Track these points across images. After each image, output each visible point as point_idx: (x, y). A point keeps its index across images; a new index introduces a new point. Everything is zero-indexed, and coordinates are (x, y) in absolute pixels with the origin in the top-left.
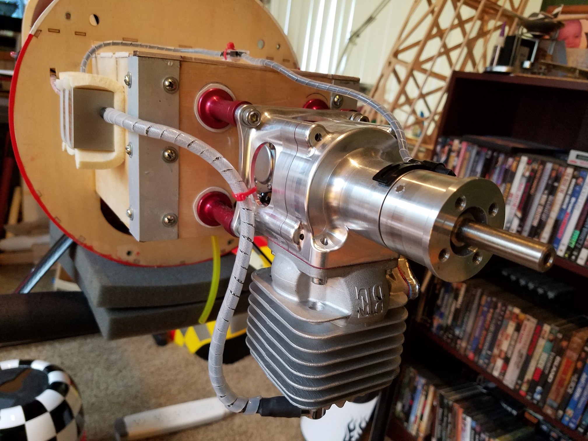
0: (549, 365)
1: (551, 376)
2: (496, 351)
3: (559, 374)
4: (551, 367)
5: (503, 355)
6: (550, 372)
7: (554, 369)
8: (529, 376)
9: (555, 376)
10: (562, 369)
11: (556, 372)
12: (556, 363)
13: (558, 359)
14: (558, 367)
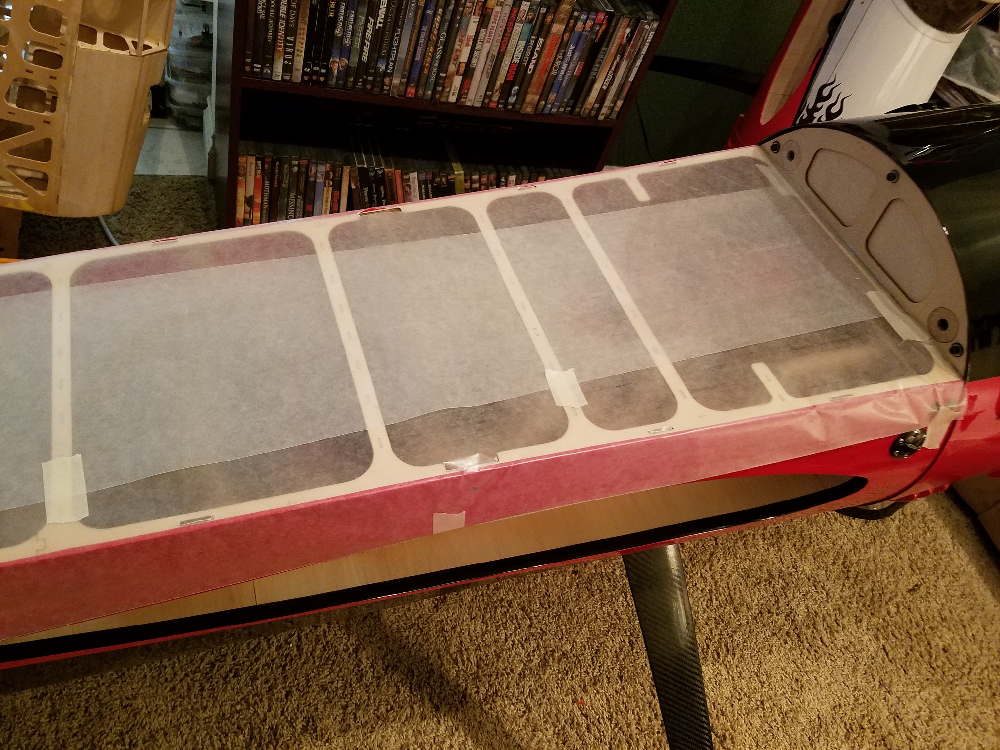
0: (528, 53)
1: (531, 67)
2: (452, 68)
3: (541, 60)
4: (532, 54)
5: (462, 70)
6: (529, 62)
7: (536, 55)
8: (501, 80)
9: (536, 65)
10: (545, 51)
11: (538, 60)
12: (537, 48)
13: (541, 40)
14: (540, 52)
